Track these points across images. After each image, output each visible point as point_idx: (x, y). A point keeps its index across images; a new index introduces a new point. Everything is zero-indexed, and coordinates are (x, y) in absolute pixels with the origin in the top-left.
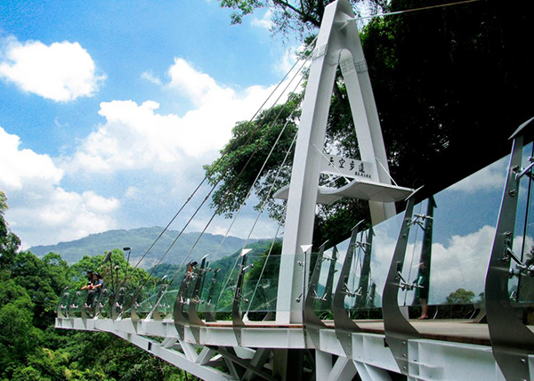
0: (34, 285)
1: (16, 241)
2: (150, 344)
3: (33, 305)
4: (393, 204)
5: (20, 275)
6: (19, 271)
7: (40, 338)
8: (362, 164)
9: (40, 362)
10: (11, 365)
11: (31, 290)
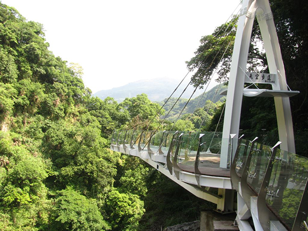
0: (100, 115)
1: (89, 92)
2: (158, 166)
3: (100, 126)
4: (288, 98)
5: (93, 110)
6: (92, 107)
7: (105, 143)
8: (269, 76)
9: (106, 155)
10: (92, 157)
11: (99, 118)
